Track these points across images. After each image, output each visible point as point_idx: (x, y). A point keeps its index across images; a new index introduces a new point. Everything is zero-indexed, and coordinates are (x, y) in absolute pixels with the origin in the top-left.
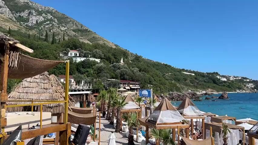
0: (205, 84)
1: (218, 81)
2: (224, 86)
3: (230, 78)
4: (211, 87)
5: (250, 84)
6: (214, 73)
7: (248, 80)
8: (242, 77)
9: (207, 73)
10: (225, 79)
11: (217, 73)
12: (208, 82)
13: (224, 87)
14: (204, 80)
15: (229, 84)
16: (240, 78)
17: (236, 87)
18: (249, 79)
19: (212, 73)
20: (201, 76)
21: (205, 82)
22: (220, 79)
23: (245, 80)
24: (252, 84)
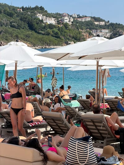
0: (11, 30)
1: (37, 24)
2: (48, 34)
3: (63, 20)
4: (22, 36)
5: (103, 31)
6: (36, 8)
7: (102, 23)
8: (92, 18)
9: (23, 8)
10: (52, 21)
11: (42, 8)
12: (19, 27)
13: (47, 37)
14: (11, 23)
15: (59, 30)
16: (89, 19)
17: (70, 36)
18: (104, 21)
19: (33, 9)
20: (5, 13)
21: (12, 26)
22: (42, 20)
23: (96, 23)
24: (107, 31)
